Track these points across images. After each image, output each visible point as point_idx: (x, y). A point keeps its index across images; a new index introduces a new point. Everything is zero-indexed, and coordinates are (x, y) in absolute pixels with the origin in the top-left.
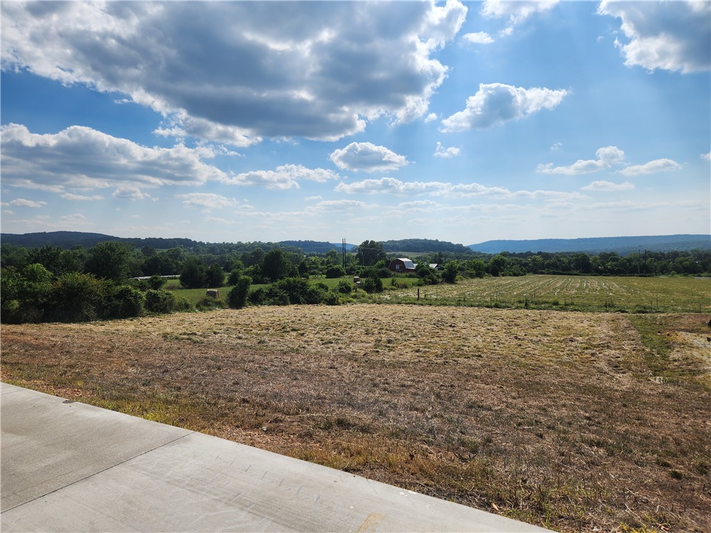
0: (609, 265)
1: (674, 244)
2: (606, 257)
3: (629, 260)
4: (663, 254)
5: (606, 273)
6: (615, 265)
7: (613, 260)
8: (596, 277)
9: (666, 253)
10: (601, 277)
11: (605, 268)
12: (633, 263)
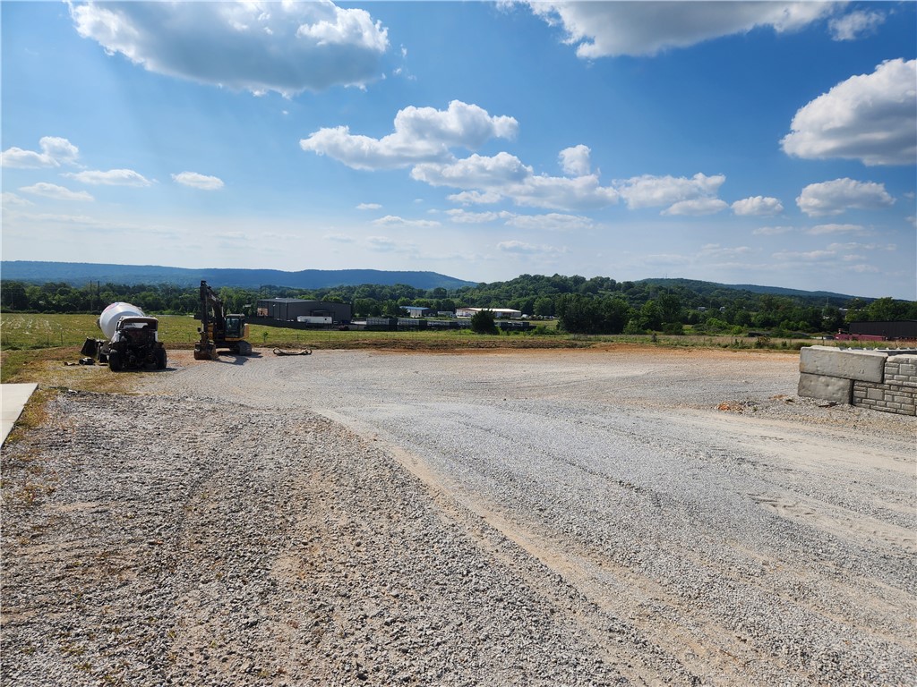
0: (55, 299)
1: (144, 276)
2: (53, 288)
3: (83, 294)
4: (128, 288)
5: (49, 309)
6: (64, 300)
7: (62, 293)
8: (32, 315)
9: (131, 287)
10: (42, 315)
11: (49, 303)
12: (88, 297)
